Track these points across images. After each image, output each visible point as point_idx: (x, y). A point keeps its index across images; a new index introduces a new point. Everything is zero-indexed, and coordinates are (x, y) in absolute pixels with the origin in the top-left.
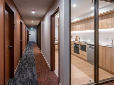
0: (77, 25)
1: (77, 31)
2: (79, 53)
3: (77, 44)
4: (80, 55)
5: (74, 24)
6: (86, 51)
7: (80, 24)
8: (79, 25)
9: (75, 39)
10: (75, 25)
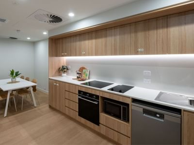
0: (85, 40)
1: (85, 55)
2: (97, 122)
3: (91, 95)
4: (102, 129)
5: (78, 38)
6: (128, 121)
7: (96, 38)
8: (94, 41)
9: (78, 75)
10: (80, 40)
